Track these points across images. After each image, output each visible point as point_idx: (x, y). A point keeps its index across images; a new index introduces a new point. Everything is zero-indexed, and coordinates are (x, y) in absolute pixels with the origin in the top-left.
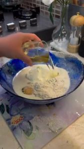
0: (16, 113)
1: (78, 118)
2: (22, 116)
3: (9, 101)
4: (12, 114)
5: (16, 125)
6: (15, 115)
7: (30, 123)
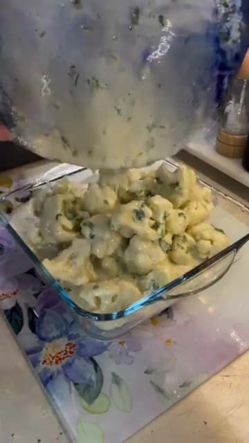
0: (55, 333)
1: (239, 356)
2: (73, 342)
3: (36, 296)
4: (43, 334)
5: (54, 368)
6: (54, 338)
7: (96, 365)
